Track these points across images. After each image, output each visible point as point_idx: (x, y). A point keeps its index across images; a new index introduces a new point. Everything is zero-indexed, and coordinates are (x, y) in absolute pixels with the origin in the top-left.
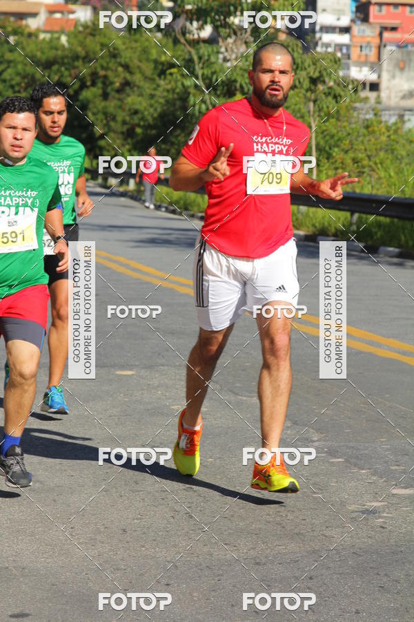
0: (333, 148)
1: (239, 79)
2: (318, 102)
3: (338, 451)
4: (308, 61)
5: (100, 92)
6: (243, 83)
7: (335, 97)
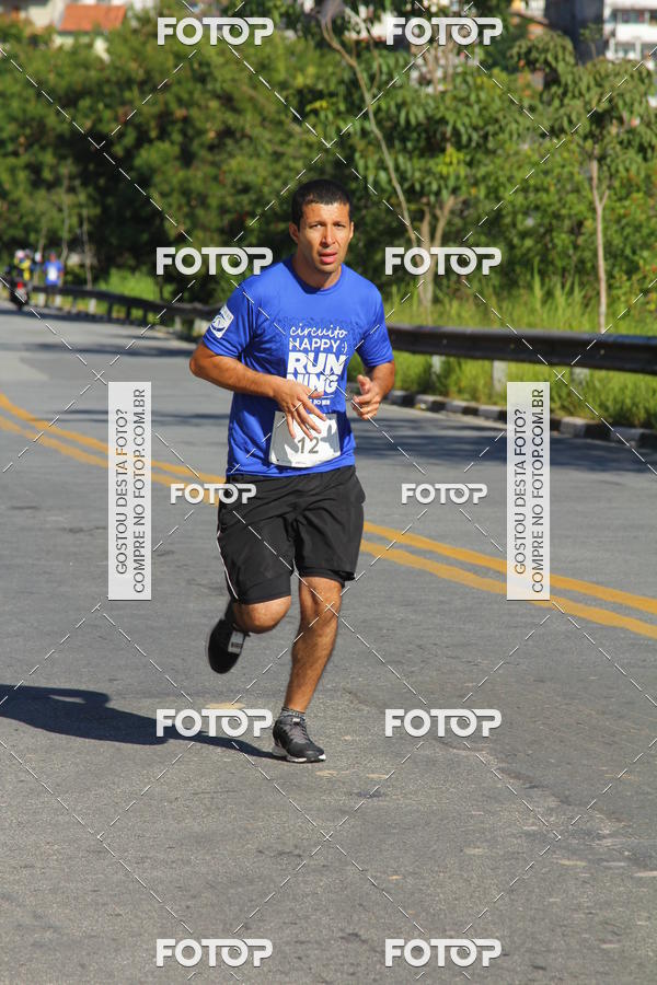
0: (638, 252)
1: (451, 117)
2: (608, 160)
3: (651, 857)
4: (587, 80)
5: (176, 150)
6: (459, 125)
7: (642, 149)
